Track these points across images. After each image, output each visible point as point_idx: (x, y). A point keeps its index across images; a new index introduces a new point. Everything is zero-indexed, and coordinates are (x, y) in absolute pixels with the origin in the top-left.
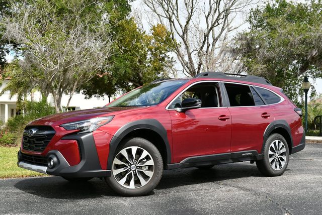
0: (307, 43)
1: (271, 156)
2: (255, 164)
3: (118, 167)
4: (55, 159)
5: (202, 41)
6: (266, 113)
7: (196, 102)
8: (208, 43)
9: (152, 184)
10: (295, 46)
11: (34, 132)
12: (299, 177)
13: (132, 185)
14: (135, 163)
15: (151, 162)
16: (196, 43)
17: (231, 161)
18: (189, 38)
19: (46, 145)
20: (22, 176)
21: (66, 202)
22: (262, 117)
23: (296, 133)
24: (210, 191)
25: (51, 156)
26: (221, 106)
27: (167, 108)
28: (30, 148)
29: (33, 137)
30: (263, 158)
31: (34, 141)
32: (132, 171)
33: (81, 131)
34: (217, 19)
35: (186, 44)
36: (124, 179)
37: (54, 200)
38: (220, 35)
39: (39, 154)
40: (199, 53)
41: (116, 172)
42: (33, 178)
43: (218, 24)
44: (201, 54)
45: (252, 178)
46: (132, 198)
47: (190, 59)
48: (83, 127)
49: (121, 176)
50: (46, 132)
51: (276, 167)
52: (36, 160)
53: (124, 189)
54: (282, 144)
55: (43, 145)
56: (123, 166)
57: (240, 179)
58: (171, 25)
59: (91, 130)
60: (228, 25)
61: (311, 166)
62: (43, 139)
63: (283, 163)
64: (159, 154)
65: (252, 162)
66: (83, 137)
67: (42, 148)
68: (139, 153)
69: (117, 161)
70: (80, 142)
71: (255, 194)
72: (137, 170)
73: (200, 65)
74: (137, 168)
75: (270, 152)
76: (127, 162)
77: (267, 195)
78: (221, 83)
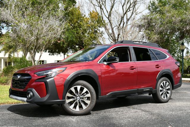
0: (183, 22)
1: (161, 91)
2: (151, 95)
3: (69, 98)
4: (31, 94)
5: (120, 21)
6: (158, 65)
7: (116, 59)
8: (123, 22)
9: (90, 108)
10: (176, 23)
11: (19, 77)
12: (178, 104)
13: (78, 109)
14: (79, 95)
15: (89, 95)
16: (116, 22)
17: (137, 94)
18: (112, 19)
19: (26, 85)
20: (12, 103)
21: (38, 119)
22: (156, 67)
23: (177, 77)
24: (124, 112)
25: (29, 92)
26: (131, 61)
27: (98, 63)
28: (16, 87)
29: (18, 80)
30: (156, 92)
31: (19, 83)
32: (77, 101)
33: (47, 77)
34: (129, 8)
35: (110, 23)
36: (73, 105)
37: (31, 118)
38: (131, 17)
39: (22, 90)
40: (118, 28)
41: (68, 101)
42: (18, 104)
43: (130, 10)
44: (119, 28)
45: (150, 104)
46: (78, 116)
47: (113, 31)
48: (48, 74)
49: (71, 103)
50: (26, 77)
51: (164, 97)
52: (20, 94)
53: (73, 111)
54: (168, 83)
55: (24, 85)
56: (72, 97)
57: (142, 105)
58: (101, 11)
59: (53, 76)
60: (136, 11)
61: (186, 96)
62: (24, 82)
63: (168, 95)
64: (94, 90)
65: (150, 94)
66: (48, 80)
67: (24, 87)
68: (82, 89)
69: (68, 95)
70: (46, 83)
71: (152, 114)
72: (80, 100)
73: (119, 35)
74: (80, 99)
75: (161, 89)
76: (75, 95)
77: (159, 115)
78: (131, 47)
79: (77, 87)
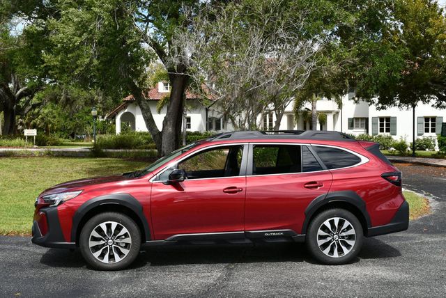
3: (94, 239)
13: (106, 260)
14: (113, 238)
15: (129, 240)
32: (108, 246)
36: (99, 252)
41: (92, 244)
49: (96, 248)
53: (97, 262)
56: (100, 239)
68: (119, 229)
69: (94, 234)
72: (113, 246)
74: (114, 243)
76: (105, 236)
79: (111, 224)
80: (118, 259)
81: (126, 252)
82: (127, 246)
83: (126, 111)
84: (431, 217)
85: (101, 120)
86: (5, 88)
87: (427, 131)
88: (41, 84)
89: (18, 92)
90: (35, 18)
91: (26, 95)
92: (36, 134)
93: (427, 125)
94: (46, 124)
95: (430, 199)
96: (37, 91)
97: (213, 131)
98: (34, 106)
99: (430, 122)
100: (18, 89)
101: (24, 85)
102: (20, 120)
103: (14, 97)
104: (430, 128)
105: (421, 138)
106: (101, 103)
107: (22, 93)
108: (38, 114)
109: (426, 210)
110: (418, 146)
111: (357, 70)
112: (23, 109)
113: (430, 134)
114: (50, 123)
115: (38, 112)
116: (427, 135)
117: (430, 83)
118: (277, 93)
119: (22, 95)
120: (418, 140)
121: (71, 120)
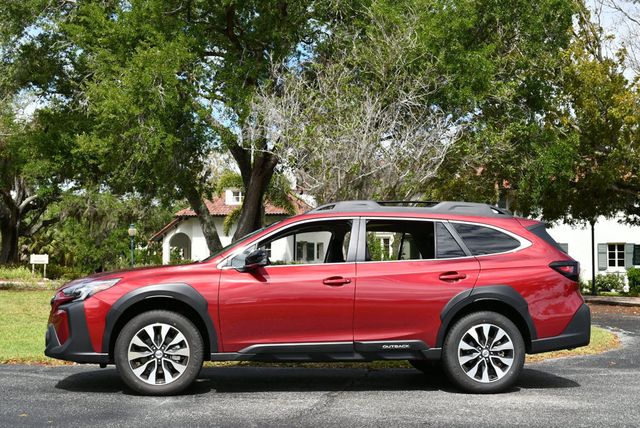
3: (136, 348)
13: (152, 380)
14: (163, 348)
15: (186, 352)
32: (156, 359)
36: (143, 368)
41: (132, 356)
49: (138, 362)
53: (139, 383)
56: (144, 349)
68: (172, 334)
69: (136, 341)
72: (163, 359)
74: (164, 356)
76: (151, 345)
79: (161, 327)
80: (169, 378)
81: (181, 368)
82: (183, 360)
83: (178, 231)
84: (621, 352)
85: (140, 248)
86: (5, 195)
87: (612, 264)
88: (57, 192)
89: (24, 203)
90: (53, 92)
91: (34, 207)
92: (47, 262)
93: (612, 256)
94: (62, 254)
95: (619, 334)
96: (50, 201)
97: (303, 263)
98: (46, 224)
99: (616, 252)
100: (23, 199)
101: (33, 191)
102: (25, 246)
103: (18, 210)
104: (617, 259)
105: (604, 273)
106: (142, 220)
107: (28, 204)
108: (51, 238)
109: (613, 345)
110: (599, 285)
111: (510, 162)
112: (29, 228)
113: (616, 268)
114: (68, 251)
115: (51, 235)
116: (612, 270)
117: (615, 188)
118: (398, 183)
119: (28, 207)
120: (599, 276)
121: (98, 247)
